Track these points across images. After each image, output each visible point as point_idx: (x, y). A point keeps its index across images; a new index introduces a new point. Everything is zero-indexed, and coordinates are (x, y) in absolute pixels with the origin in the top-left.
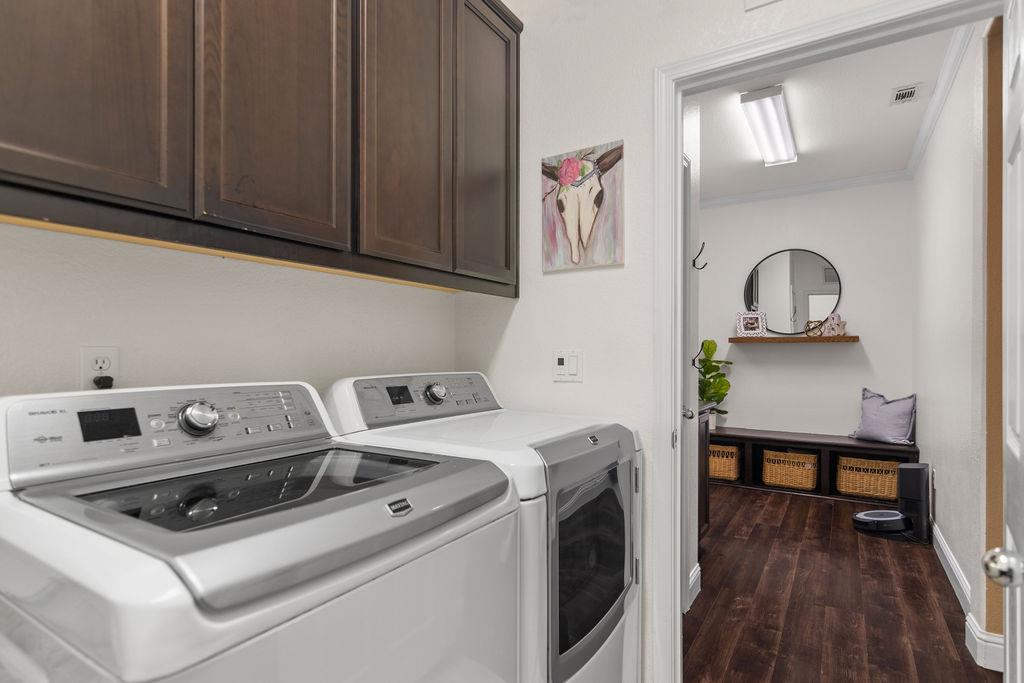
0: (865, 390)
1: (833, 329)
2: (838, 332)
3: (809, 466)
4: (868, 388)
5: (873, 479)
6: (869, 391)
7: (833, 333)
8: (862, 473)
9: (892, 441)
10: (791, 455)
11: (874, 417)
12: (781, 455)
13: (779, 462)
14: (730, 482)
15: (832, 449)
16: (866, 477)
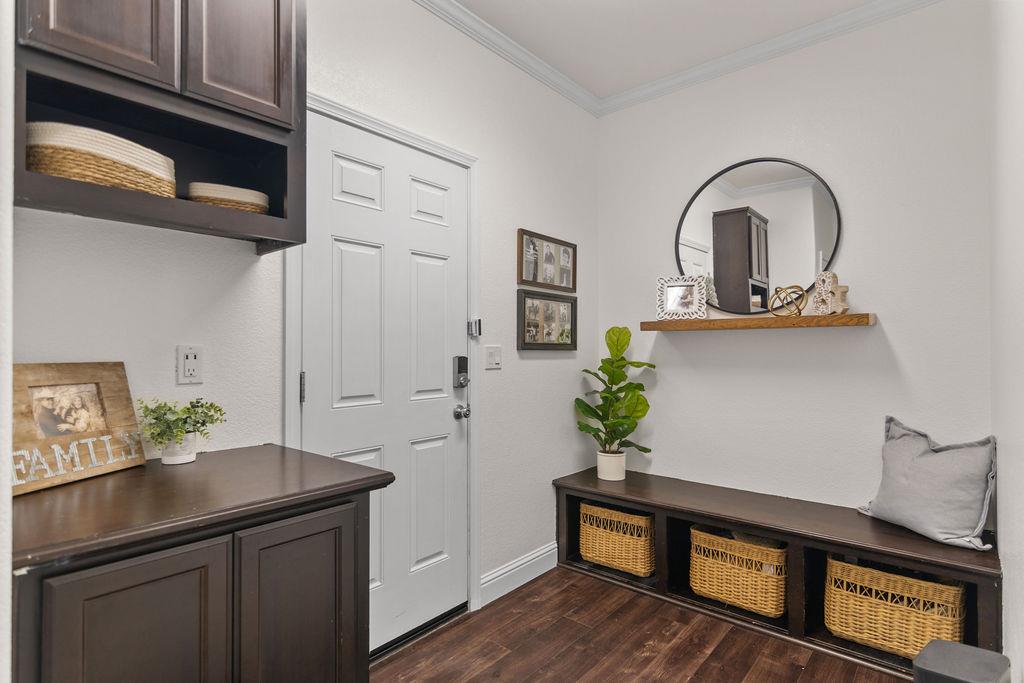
0: (890, 420)
1: (823, 301)
2: (834, 306)
3: (769, 571)
4: (897, 417)
5: (897, 615)
6: (898, 424)
7: (824, 310)
8: (874, 600)
9: (941, 537)
10: (737, 544)
11: (903, 480)
12: (719, 543)
13: (715, 554)
14: (633, 578)
15: (810, 544)
16: (883, 609)
